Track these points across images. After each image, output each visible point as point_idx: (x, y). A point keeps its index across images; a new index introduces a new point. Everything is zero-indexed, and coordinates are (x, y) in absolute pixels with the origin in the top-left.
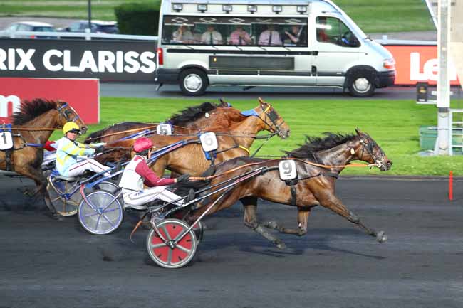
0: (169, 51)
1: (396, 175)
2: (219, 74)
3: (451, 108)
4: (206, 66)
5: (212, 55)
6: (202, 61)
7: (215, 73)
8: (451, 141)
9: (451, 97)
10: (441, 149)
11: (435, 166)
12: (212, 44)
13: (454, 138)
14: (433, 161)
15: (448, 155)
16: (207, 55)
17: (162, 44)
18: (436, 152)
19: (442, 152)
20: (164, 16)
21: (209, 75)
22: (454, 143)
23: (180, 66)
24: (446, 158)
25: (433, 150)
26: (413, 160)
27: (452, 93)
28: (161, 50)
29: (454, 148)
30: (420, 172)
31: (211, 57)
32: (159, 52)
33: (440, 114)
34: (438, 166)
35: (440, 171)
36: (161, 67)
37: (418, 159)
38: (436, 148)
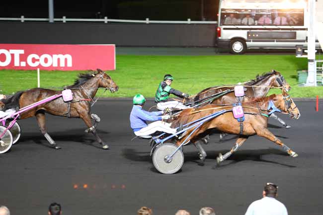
0: (224, 29)
2: (253, 42)
3: (316, 59)
4: (245, 37)
6: (243, 34)
7: (250, 42)
8: (316, 79)
10: (310, 82)
12: (248, 25)
13: (318, 77)
14: (306, 89)
15: (315, 86)
16: (246, 31)
17: (220, 25)
18: (307, 85)
19: (311, 85)
20: (222, 9)
21: (246, 43)
22: (317, 79)
23: (230, 38)
24: (313, 88)
25: (305, 83)
26: (294, 89)
28: (220, 29)
29: (317, 82)
31: (248, 32)
32: (218, 29)
33: (310, 63)
34: (308, 92)
35: (310, 96)
36: (220, 38)
37: (297, 89)
38: (307, 82)
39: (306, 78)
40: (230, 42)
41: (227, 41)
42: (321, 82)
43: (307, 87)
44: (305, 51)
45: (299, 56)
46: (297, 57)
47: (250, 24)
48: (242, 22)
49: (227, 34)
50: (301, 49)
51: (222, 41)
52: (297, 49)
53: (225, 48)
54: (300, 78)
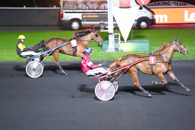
0: (66, 12)
1: (93, 60)
2: (86, 21)
3: (114, 33)
4: (81, 18)
5: (83, 14)
6: (79, 16)
7: (84, 21)
8: (114, 47)
9: (114, 29)
10: (110, 49)
11: (108, 56)
13: (115, 45)
14: (108, 54)
15: (113, 52)
16: (81, 14)
17: (63, 10)
18: (108, 51)
19: (111, 51)
21: (82, 22)
22: (115, 47)
23: (70, 19)
24: (112, 53)
25: (107, 50)
26: (100, 54)
28: (63, 12)
29: (115, 49)
30: (102, 58)
32: (61, 13)
33: (109, 36)
34: (110, 56)
35: (110, 58)
36: (62, 19)
37: (102, 54)
38: (108, 49)
39: (108, 46)
40: (70, 21)
41: (68, 21)
42: (118, 49)
43: (108, 53)
44: (107, 27)
45: (102, 31)
46: (101, 31)
47: (83, 9)
48: (78, 8)
49: (67, 17)
50: (103, 25)
51: (64, 21)
52: (101, 26)
53: (66, 26)
54: (103, 46)
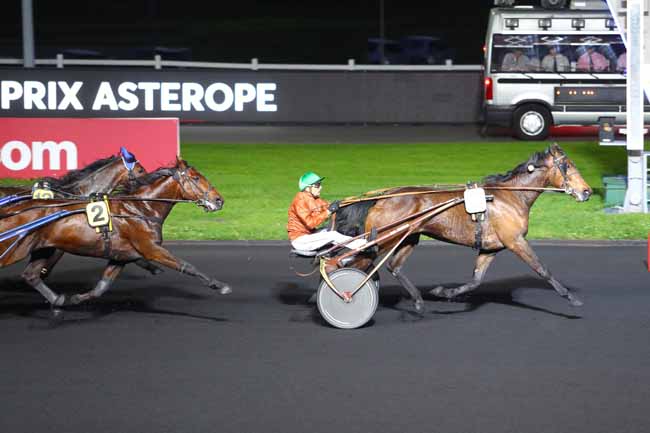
0: (501, 81)
1: (573, 239)
2: (567, 111)
3: (645, 150)
4: (549, 99)
5: (558, 85)
6: (544, 93)
7: (562, 110)
9: (645, 136)
10: (631, 204)
11: (625, 227)
12: (556, 71)
14: (623, 220)
15: (643, 213)
16: (551, 87)
17: (492, 72)
18: (627, 209)
19: (634, 210)
20: (495, 35)
21: (553, 113)
22: (649, 196)
23: (515, 101)
24: (638, 217)
25: (622, 206)
26: (596, 218)
27: (646, 131)
28: (491, 80)
29: (649, 203)
30: (605, 234)
31: (556, 89)
32: (487, 82)
33: (631, 159)
34: (628, 227)
35: (632, 234)
36: (490, 102)
37: (603, 218)
38: (626, 203)
39: (625, 194)
40: (514, 110)
41: (507, 110)
43: (625, 215)
44: (622, 131)
45: (606, 142)
46: (601, 144)
47: (560, 69)
49: (506, 94)
50: (611, 126)
51: (496, 109)
52: (603, 127)
53: (503, 125)
54: (609, 194)
